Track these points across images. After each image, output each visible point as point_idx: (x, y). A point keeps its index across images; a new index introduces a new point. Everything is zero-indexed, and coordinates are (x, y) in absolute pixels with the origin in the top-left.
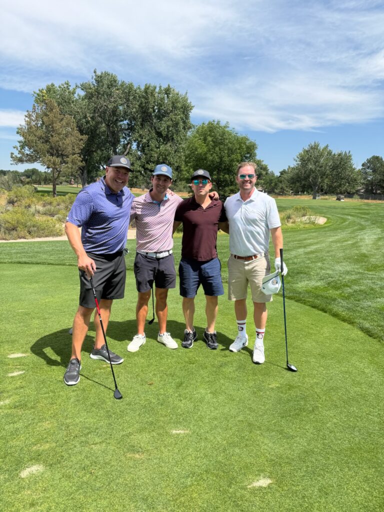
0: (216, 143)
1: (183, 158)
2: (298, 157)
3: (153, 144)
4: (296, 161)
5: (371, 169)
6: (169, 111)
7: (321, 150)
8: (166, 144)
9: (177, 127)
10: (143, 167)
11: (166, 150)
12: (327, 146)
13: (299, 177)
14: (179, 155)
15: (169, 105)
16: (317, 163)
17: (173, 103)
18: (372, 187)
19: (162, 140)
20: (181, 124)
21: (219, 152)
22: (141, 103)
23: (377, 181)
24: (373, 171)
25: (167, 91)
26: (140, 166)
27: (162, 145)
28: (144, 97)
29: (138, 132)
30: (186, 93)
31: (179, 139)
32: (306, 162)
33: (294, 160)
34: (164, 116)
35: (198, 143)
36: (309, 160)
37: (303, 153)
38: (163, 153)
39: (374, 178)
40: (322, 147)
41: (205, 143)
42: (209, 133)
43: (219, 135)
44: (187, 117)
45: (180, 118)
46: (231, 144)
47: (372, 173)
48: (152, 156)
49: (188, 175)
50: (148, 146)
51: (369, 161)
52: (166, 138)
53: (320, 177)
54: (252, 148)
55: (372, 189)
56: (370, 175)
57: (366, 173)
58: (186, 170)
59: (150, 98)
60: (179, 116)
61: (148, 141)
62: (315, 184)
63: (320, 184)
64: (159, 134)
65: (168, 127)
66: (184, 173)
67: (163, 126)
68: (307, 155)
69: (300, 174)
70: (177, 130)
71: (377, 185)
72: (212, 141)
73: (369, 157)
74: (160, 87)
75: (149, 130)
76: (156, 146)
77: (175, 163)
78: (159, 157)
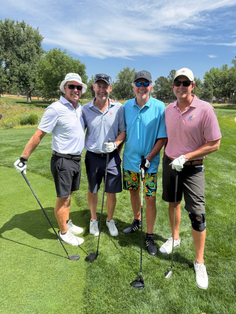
0: (58, 63)
1: (37, 73)
2: (118, 76)
3: (15, 63)
4: (117, 78)
5: (160, 84)
6: (25, 40)
7: (131, 72)
8: (25, 63)
9: (32, 51)
10: (9, 79)
11: (24, 67)
12: (134, 70)
13: (119, 89)
14: (34, 71)
15: (25, 35)
16: (129, 80)
17: (27, 34)
18: (161, 95)
19: (21, 60)
20: (35, 50)
21: (60, 70)
22: (3, 33)
23: (163, 91)
24: (161, 86)
25: (23, 25)
26: (6, 78)
27: (21, 64)
28: (5, 28)
29: (3, 54)
30: (38, 29)
31: (34, 60)
32: (123, 79)
33: (116, 77)
34: (22, 43)
35: (46, 63)
36: (124, 78)
37: (120, 73)
38: (23, 69)
39: (161, 90)
40: (131, 70)
41: (50, 63)
42: (53, 56)
43: (60, 58)
44: (39, 45)
45: (34, 45)
46: (68, 64)
47: (160, 87)
48: (14, 72)
49: (40, 84)
50: (11, 64)
51: (159, 80)
52: (25, 59)
53: (131, 89)
54: (82, 68)
55: (161, 97)
56: (159, 88)
57: (157, 87)
58: (39, 82)
59: (10, 30)
60: (33, 44)
61: (11, 60)
62: (128, 94)
63: (131, 93)
64: (19, 56)
65: (25, 51)
66: (37, 83)
67: (21, 50)
68: (123, 75)
69: (119, 87)
70: (32, 54)
71: (163, 94)
72: (56, 62)
73: (159, 77)
74: (17, 22)
75: (11, 53)
76: (17, 64)
77: (32, 77)
78: (20, 72)
